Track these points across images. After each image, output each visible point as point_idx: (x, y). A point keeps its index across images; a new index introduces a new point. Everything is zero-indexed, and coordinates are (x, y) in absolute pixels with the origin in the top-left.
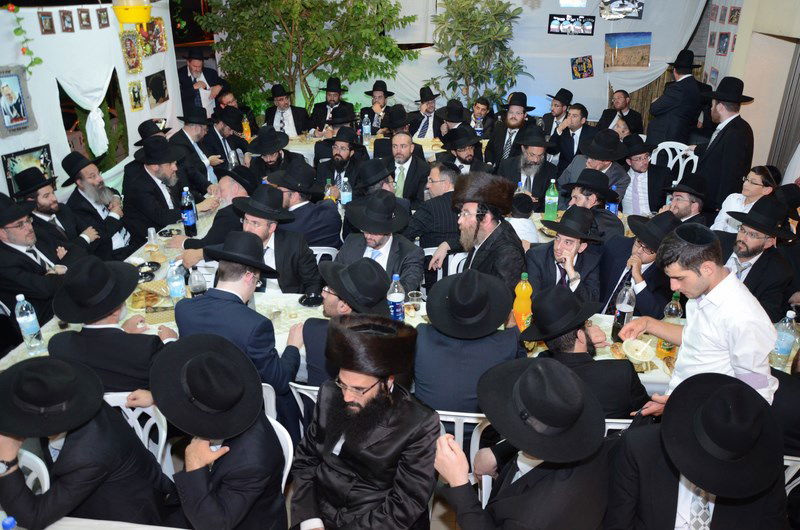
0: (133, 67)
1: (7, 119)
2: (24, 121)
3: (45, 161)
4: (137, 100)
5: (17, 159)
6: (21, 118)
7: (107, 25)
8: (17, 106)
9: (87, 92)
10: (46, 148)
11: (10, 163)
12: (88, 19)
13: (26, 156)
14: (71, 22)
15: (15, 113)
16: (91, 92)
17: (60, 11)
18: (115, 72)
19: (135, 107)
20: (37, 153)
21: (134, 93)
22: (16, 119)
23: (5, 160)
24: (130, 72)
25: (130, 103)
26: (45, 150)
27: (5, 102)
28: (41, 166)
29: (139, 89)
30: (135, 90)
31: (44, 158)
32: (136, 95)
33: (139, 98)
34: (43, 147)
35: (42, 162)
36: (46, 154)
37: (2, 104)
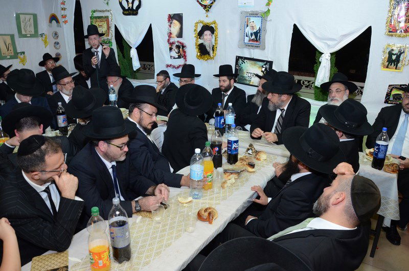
1: (247, 39)
2: (258, 43)
3: (266, 69)
4: (393, 60)
5: (245, 61)
6: (257, 41)
8: (256, 34)
9: (323, 39)
10: (272, 62)
11: (240, 61)
13: (253, 62)
15: (253, 37)
18: (369, 30)
19: (387, 67)
20: (261, 64)
21: (390, 54)
22: (253, 40)
23: (238, 58)
24: (392, 35)
25: (381, 62)
26: (268, 64)
27: (249, 30)
28: (262, 71)
29: (401, 53)
30: (394, 52)
31: (266, 68)
32: (394, 57)
33: (397, 60)
34: (267, 62)
35: (263, 69)
36: (268, 66)
37: (246, 31)
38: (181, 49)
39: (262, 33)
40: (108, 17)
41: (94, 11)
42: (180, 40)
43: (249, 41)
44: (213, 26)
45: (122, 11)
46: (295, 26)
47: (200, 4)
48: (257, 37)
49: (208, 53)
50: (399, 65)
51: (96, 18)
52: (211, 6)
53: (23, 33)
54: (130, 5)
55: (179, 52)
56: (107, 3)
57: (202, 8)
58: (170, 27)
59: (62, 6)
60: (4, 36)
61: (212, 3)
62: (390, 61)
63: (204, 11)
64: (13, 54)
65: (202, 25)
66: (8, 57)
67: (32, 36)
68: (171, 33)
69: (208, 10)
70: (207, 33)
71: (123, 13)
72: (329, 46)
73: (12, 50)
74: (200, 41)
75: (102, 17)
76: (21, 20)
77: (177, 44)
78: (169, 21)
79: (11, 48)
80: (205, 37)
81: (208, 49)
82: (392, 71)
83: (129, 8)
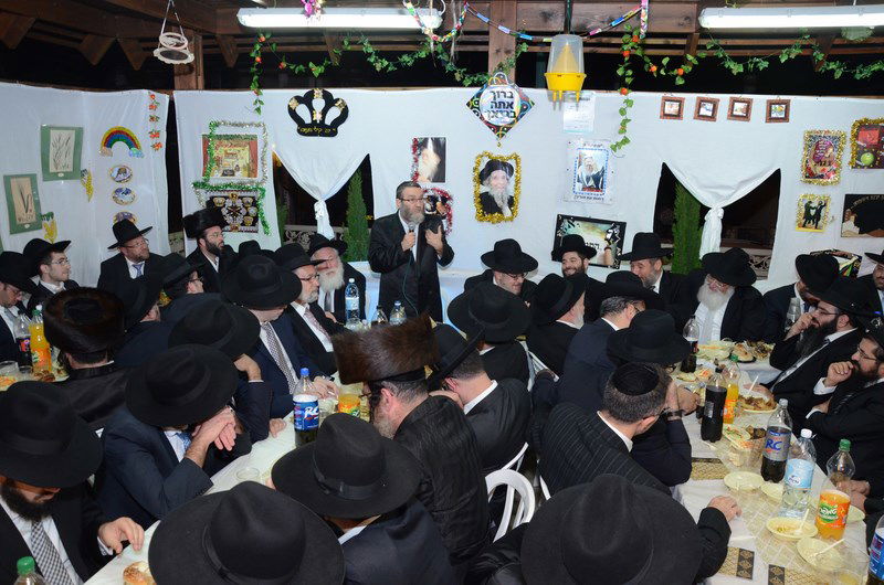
0: (822, 177)
1: (579, 186)
2: (600, 193)
4: (812, 216)
5: (575, 223)
6: (597, 189)
7: (786, 119)
8: (597, 177)
10: (625, 224)
11: (566, 223)
12: (748, 110)
13: (587, 224)
14: (714, 110)
15: (591, 183)
16: (717, 187)
17: (698, 98)
18: (776, 176)
19: (804, 226)
20: (605, 227)
21: (808, 208)
22: (590, 188)
23: (561, 219)
24: (810, 182)
25: (795, 218)
26: (618, 227)
27: (583, 172)
28: (606, 239)
29: (822, 206)
30: (813, 205)
31: (614, 234)
32: (813, 212)
33: (817, 217)
34: (616, 223)
35: (609, 236)
36: (617, 231)
37: (578, 173)
38: (438, 204)
39: (608, 177)
40: (255, 137)
41: (217, 125)
42: (439, 186)
43: (584, 189)
44: (512, 162)
45: (295, 126)
46: (664, 165)
47: (487, 123)
48: (597, 183)
49: (500, 211)
50: (820, 222)
51: (219, 137)
52: (509, 129)
53: (52, 169)
54: (318, 117)
55: (434, 208)
56: (258, 110)
57: (490, 131)
58: (416, 161)
59: (151, 113)
60: (21, 179)
61: (513, 123)
62: (808, 217)
63: (495, 136)
64: (34, 219)
65: (487, 160)
66: (27, 226)
67: (67, 176)
68: (417, 174)
69: (503, 135)
70: (499, 174)
71: (299, 131)
72: (719, 197)
73: (33, 210)
74: (483, 189)
75: (238, 136)
76: (52, 141)
77: (431, 193)
78: (415, 151)
79: (31, 206)
80: (493, 182)
81: (499, 202)
82: (809, 232)
83: (314, 122)
